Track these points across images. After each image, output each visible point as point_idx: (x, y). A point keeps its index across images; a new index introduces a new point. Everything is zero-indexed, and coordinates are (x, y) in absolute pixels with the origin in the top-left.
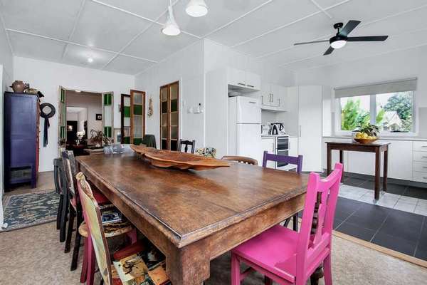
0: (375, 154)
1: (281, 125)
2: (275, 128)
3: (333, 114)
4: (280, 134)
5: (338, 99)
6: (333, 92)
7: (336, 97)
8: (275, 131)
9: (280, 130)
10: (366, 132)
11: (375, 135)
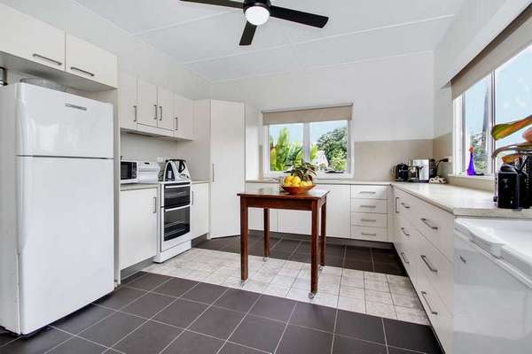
0: (311, 212)
1: (181, 162)
2: (170, 167)
3: (261, 148)
4: (178, 179)
5: (266, 127)
6: (261, 117)
7: (264, 124)
8: (170, 172)
9: (180, 171)
10: (299, 175)
11: (311, 178)
